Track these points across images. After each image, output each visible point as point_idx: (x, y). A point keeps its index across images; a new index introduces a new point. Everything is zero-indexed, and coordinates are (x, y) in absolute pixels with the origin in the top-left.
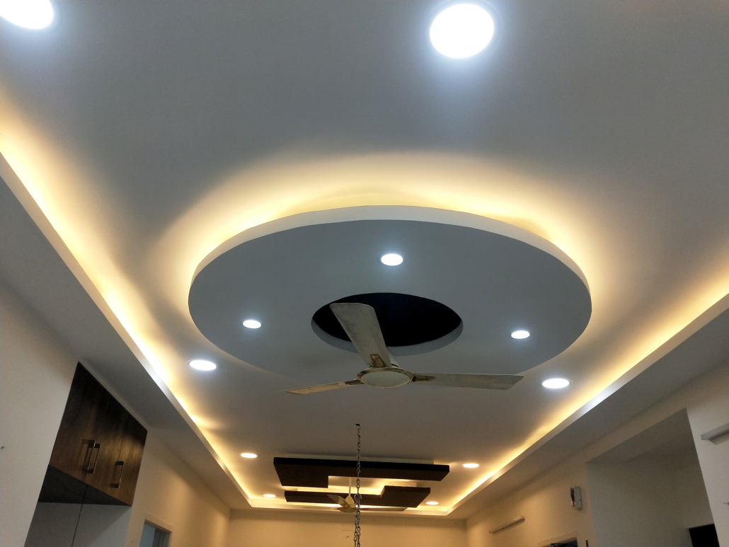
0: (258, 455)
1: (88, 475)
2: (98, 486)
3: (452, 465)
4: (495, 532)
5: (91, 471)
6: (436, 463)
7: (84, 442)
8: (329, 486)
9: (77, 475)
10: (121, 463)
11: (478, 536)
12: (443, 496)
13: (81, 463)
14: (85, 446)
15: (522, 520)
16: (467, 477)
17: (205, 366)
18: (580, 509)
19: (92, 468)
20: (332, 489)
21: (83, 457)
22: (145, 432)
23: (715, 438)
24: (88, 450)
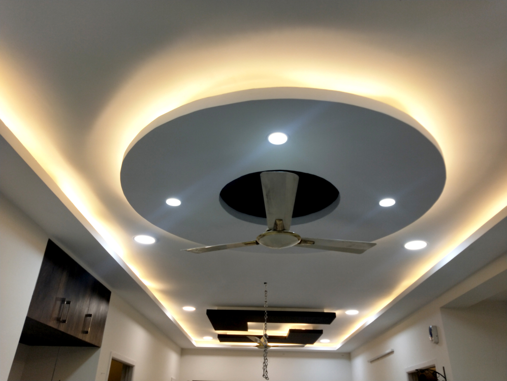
0: (197, 309)
1: (62, 324)
2: (71, 332)
3: (338, 313)
4: (372, 361)
5: (64, 321)
6: (326, 311)
7: (57, 299)
8: (249, 330)
9: (52, 324)
10: (90, 315)
11: (360, 364)
12: (333, 335)
13: (55, 315)
14: (59, 303)
15: (392, 352)
16: (349, 321)
17: (147, 240)
18: (437, 343)
19: (65, 319)
20: (250, 332)
21: (57, 311)
22: (109, 292)
24: (61, 306)
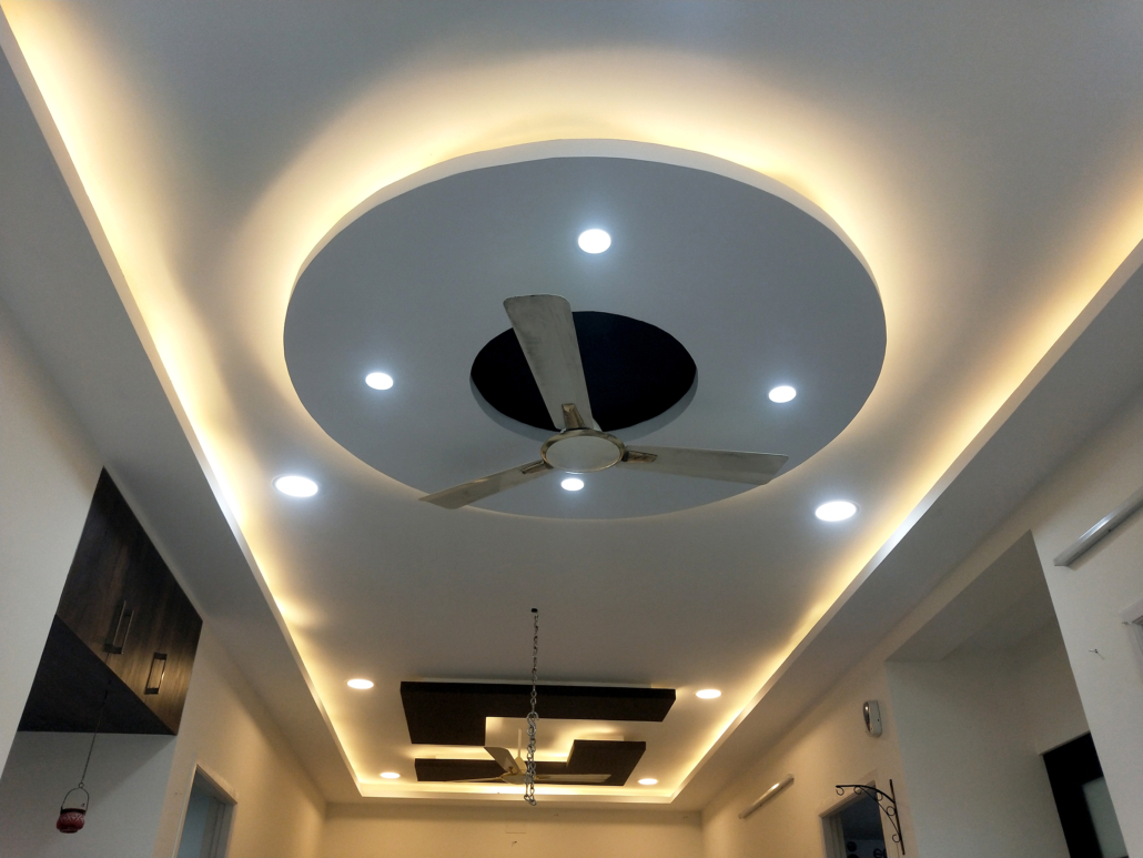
0: (376, 684)
1: (112, 656)
3: (680, 691)
4: (747, 815)
5: (118, 651)
6: (653, 687)
15: (790, 782)
17: (300, 487)
18: (878, 735)
19: (120, 646)
22: (199, 622)
23: (1074, 560)
